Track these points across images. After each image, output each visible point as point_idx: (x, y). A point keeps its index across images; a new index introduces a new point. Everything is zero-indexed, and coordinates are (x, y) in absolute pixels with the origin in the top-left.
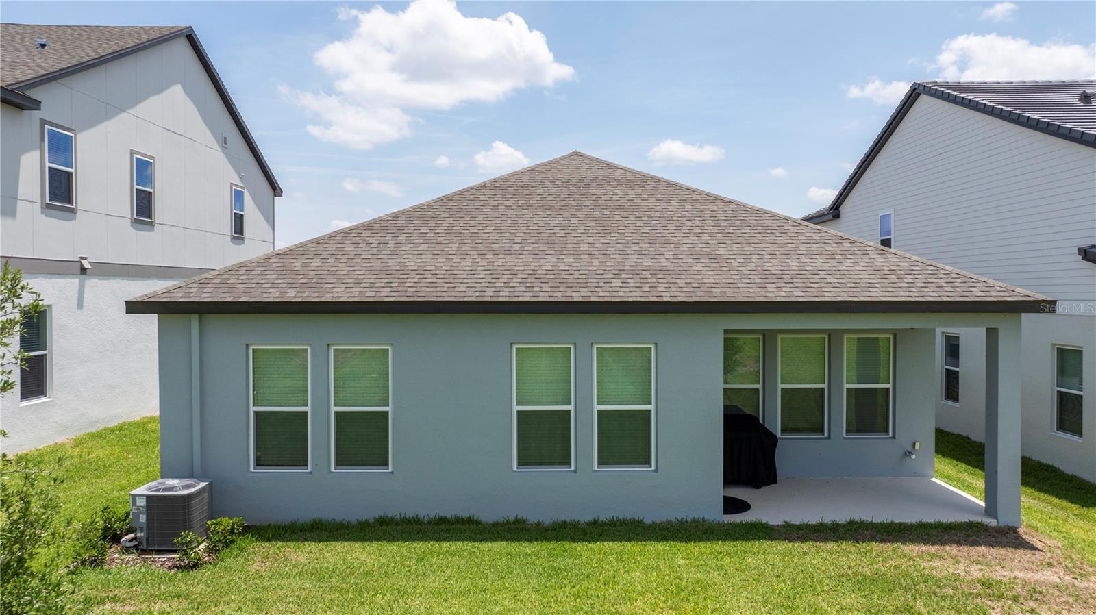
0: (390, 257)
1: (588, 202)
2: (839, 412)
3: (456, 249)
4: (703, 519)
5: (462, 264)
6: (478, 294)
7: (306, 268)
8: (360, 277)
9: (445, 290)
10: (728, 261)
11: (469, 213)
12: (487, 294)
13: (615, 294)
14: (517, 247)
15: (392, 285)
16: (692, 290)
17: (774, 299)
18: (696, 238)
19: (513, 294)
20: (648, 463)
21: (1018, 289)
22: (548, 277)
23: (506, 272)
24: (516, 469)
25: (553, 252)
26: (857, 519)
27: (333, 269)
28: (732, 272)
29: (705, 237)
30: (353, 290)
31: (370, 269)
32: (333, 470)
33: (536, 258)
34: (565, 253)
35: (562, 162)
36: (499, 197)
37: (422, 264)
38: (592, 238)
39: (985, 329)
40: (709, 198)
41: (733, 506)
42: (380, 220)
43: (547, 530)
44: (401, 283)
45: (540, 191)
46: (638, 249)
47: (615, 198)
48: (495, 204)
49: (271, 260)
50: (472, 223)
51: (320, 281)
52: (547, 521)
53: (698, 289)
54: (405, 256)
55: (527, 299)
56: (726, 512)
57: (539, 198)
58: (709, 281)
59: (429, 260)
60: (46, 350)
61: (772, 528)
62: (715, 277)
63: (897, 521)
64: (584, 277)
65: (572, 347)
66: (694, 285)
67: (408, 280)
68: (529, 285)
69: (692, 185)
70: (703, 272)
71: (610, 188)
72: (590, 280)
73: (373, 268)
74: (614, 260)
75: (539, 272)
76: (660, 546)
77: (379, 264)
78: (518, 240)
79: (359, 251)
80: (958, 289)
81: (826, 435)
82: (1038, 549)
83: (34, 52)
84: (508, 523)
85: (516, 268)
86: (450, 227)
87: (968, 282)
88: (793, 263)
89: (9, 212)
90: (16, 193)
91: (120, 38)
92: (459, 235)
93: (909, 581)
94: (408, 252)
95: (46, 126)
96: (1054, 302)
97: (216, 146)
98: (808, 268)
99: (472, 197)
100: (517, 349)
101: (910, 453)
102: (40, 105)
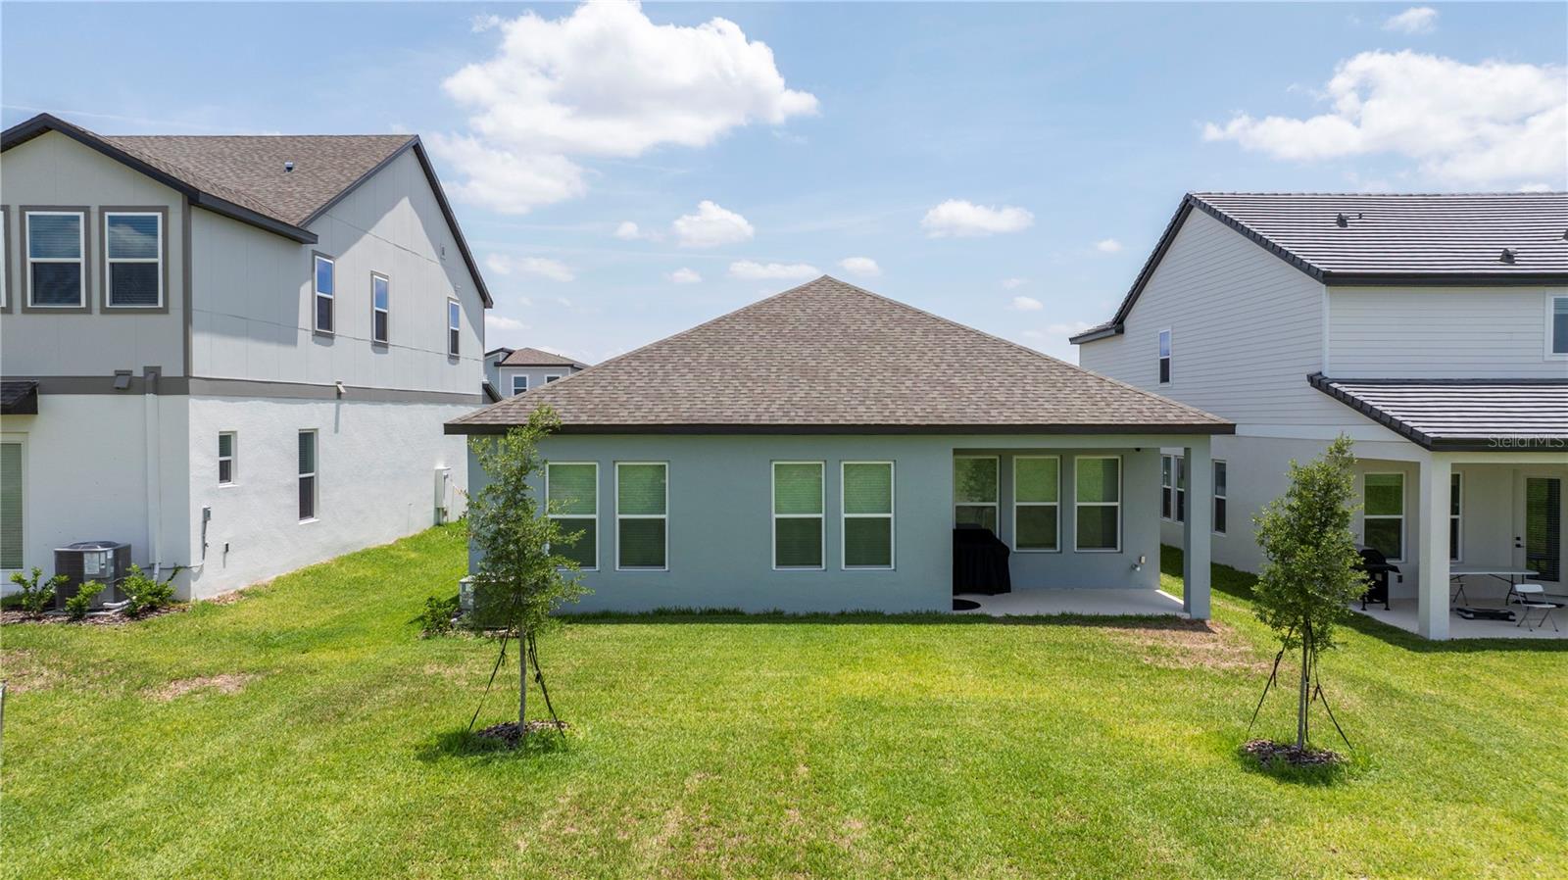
0: (661, 385)
1: (837, 332)
2: (1069, 529)
3: (719, 378)
4: (936, 612)
5: (726, 392)
6: (743, 418)
7: (589, 396)
8: (639, 403)
9: (714, 414)
10: (961, 389)
11: (726, 343)
12: (751, 418)
13: (859, 418)
14: (773, 376)
15: (669, 410)
16: (926, 415)
17: (994, 423)
18: (935, 368)
19: (773, 418)
20: (888, 563)
21: (1207, 415)
22: (801, 403)
23: (765, 399)
24: (774, 568)
25: (806, 381)
26: (1068, 612)
27: (613, 396)
28: (963, 399)
29: (944, 366)
30: (635, 415)
31: (646, 396)
32: (617, 569)
33: (791, 386)
34: (817, 381)
35: (813, 288)
36: (753, 327)
37: (691, 392)
38: (840, 368)
39: (1183, 448)
41: (957, 605)
42: (645, 350)
43: (802, 618)
44: (676, 409)
45: (792, 320)
46: (882, 378)
47: (863, 327)
48: (750, 333)
50: (731, 353)
51: (605, 407)
52: (801, 613)
54: (675, 385)
55: (785, 422)
56: (955, 608)
57: (791, 327)
58: (942, 407)
59: (696, 388)
60: (313, 472)
61: (994, 618)
62: (947, 403)
64: (833, 403)
65: (823, 463)
66: (928, 411)
67: (682, 406)
68: (786, 410)
70: (938, 399)
71: (858, 316)
72: (838, 407)
73: (649, 396)
74: (860, 388)
75: (794, 399)
77: (653, 392)
78: (774, 369)
79: (633, 380)
80: (1156, 415)
81: (1058, 549)
82: (1214, 632)
83: (287, 179)
84: (768, 614)
85: (774, 396)
86: (711, 357)
87: (1167, 407)
88: (1018, 391)
89: (292, 341)
90: (297, 322)
91: (355, 155)
92: (720, 364)
93: (1090, 646)
94: (676, 381)
95: (317, 257)
96: (1234, 425)
97: (436, 258)
98: (1029, 396)
99: (727, 327)
100: (776, 465)
101: (1136, 566)
102: (317, 239)
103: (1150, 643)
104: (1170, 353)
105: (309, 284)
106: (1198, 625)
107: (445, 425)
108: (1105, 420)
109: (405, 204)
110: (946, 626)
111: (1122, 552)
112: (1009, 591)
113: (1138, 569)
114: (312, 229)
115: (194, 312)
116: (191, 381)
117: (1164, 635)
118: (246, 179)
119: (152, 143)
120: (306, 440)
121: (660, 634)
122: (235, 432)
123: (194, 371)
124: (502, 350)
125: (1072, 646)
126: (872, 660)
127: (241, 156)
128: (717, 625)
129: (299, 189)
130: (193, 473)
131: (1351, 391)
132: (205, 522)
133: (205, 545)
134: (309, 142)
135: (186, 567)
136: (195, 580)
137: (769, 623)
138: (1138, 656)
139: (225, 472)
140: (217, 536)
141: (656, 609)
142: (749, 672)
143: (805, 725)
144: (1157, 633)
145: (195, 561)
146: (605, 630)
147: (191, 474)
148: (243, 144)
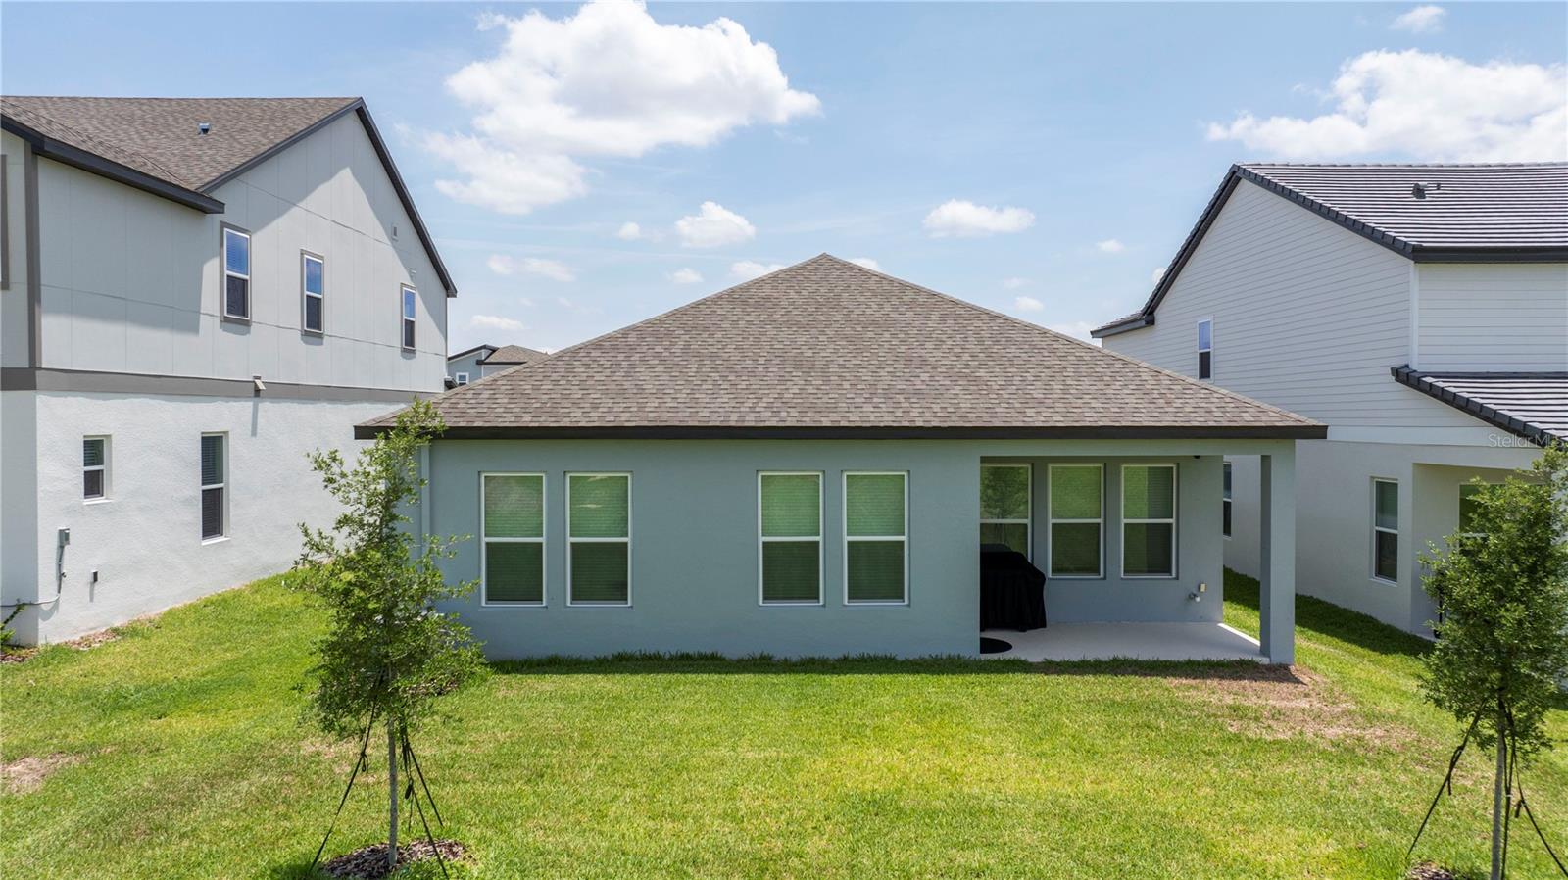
0: (625, 379)
1: (838, 316)
2: (1115, 551)
3: (694, 370)
4: (959, 655)
5: (704, 387)
6: (722, 419)
7: (537, 392)
8: (596, 401)
9: (687, 414)
10: (989, 383)
11: (706, 329)
12: (731, 419)
13: (866, 419)
14: (761, 368)
15: (632, 409)
16: (947, 415)
17: (1032, 425)
18: (956, 358)
19: (758, 419)
20: (902, 597)
21: (1291, 415)
22: (795, 400)
23: (750, 396)
25: (800, 374)
26: (1121, 657)
27: (565, 392)
28: (991, 396)
29: (966, 357)
30: (590, 415)
31: (605, 392)
32: (569, 604)
33: (782, 380)
34: (813, 374)
35: (809, 268)
36: (738, 311)
37: (661, 387)
38: (842, 359)
39: (1260, 456)
40: (974, 312)
41: (987, 646)
42: (609, 338)
43: (795, 665)
44: (641, 408)
45: (784, 303)
46: (892, 370)
47: (869, 311)
48: (735, 318)
49: (499, 383)
50: (711, 341)
51: (555, 405)
52: (795, 658)
53: (953, 414)
54: (641, 378)
55: (775, 424)
56: (983, 651)
57: (783, 311)
58: (966, 405)
59: (667, 383)
60: (222, 482)
61: (1031, 664)
62: (973, 401)
63: (1162, 659)
64: (833, 401)
65: (821, 474)
66: (949, 410)
67: (649, 404)
68: (775, 409)
69: (956, 296)
70: (961, 396)
71: (863, 299)
72: (840, 405)
73: (609, 392)
74: (866, 383)
75: (785, 396)
76: (910, 678)
77: (614, 387)
78: (762, 360)
79: (591, 373)
80: (1228, 414)
81: (1102, 575)
82: (1303, 683)
83: (200, 141)
84: (754, 659)
85: (761, 392)
86: (687, 346)
87: (1242, 406)
88: (1057, 387)
89: (192, 327)
90: (199, 306)
91: (285, 117)
92: (698, 355)
93: (1157, 705)
94: (643, 373)
95: (226, 230)
96: (1326, 427)
97: (385, 239)
98: (1072, 392)
99: (708, 311)
100: (763, 477)
101: (1195, 595)
102: (223, 208)
103: (1229, 700)
104: (1212, 345)
105: (216, 261)
106: (1281, 673)
107: (355, 427)
108: (1167, 421)
109: (346, 175)
110: (972, 678)
111: (1177, 578)
112: (1043, 624)
113: (1198, 599)
114: (217, 195)
115: (42, 288)
116: (38, 373)
117: (1244, 688)
118: (151, 141)
119: (54, 103)
120: (212, 448)
121: (617, 689)
122: (108, 437)
123: (43, 361)
124: (484, 347)
125: (1133, 707)
126: (883, 730)
127: (153, 118)
128: (689, 676)
129: (210, 152)
130: (43, 488)
131: (1451, 387)
132: (61, 547)
133: (61, 576)
134: (236, 104)
135: (31, 604)
136: (44, 620)
137: (754, 673)
138: (1220, 720)
139: (93, 484)
140: (77, 564)
141: (616, 653)
142: (724, 752)
143: (793, 845)
144: (1235, 685)
145: (46, 594)
146: (549, 683)
147: (40, 489)
148: (159, 106)
